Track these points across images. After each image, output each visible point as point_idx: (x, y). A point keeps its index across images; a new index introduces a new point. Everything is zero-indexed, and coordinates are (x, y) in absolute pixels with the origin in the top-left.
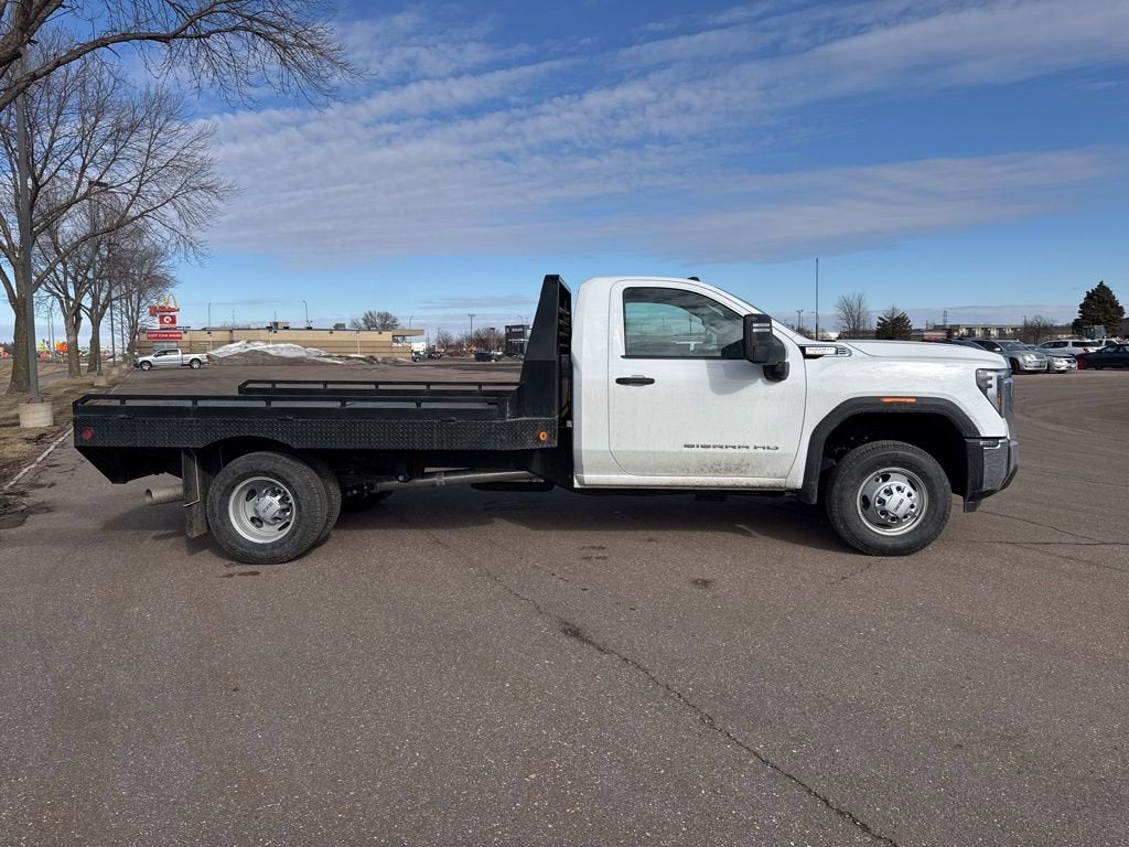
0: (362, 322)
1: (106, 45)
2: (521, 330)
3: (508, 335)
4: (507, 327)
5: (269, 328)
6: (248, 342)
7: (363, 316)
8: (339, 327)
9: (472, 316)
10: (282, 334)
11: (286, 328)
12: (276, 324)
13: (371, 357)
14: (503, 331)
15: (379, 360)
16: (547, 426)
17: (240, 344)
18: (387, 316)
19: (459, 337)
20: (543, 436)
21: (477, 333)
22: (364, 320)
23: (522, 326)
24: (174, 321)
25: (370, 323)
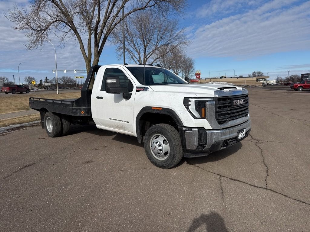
0: (252, 75)
1: (131, 13)
2: (307, 75)
3: (302, 77)
4: (302, 74)
5: (220, 78)
6: (213, 82)
7: (252, 73)
8: (241, 77)
9: (289, 71)
10: (223, 79)
11: (225, 78)
12: (223, 77)
13: (248, 85)
14: (300, 76)
15: (250, 86)
16: (84, 109)
17: (211, 82)
18: (259, 73)
19: (285, 78)
20: (83, 112)
21: (291, 77)
22: (252, 74)
23: (308, 74)
24: (199, 77)
25: (254, 75)
